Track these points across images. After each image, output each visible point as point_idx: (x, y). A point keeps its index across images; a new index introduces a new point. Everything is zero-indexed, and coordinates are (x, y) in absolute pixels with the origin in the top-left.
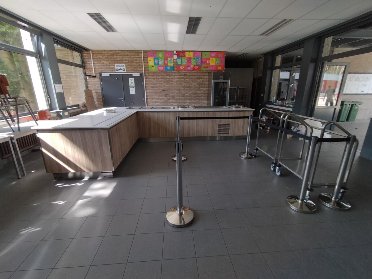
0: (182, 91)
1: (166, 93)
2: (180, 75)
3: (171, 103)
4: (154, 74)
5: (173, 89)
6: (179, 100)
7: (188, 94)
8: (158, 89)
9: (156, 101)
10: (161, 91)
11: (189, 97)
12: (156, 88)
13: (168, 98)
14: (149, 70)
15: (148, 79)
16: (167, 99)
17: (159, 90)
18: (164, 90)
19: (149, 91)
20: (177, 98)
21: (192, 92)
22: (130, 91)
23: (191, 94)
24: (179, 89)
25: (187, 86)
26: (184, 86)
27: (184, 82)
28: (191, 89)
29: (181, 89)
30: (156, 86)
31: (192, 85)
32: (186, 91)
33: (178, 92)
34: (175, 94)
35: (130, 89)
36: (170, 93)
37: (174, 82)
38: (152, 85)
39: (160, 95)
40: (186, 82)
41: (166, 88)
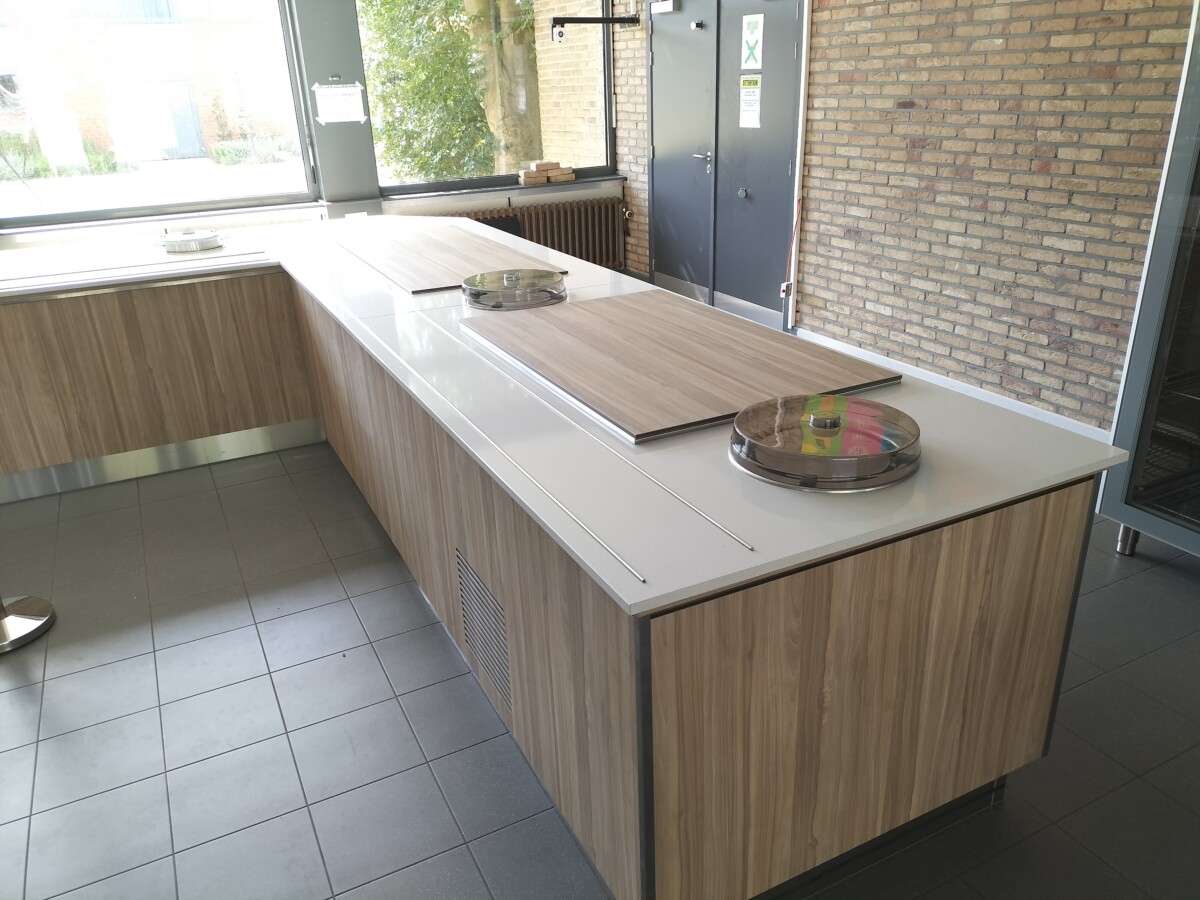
0: (1040, 121)
1: (916, 130)
3: (940, 225)
5: (975, 89)
6: (999, 206)
7: (1088, 155)
8: (869, 91)
9: (852, 188)
10: (888, 112)
11: (1092, 187)
12: (866, 82)
15: (826, 15)
16: (913, 183)
17: (879, 104)
18: (906, 105)
19: (825, 110)
20: (989, 185)
21: (1131, 133)
22: (743, 106)
23: (1118, 157)
24: (1020, 98)
25: (1091, 65)
26: (1063, 57)
27: (1069, 24)
28: (1122, 97)
29: (1030, 98)
30: (866, 72)
31: (1146, 44)
32: (1072, 113)
33: (1002, 127)
34: (977, 141)
35: (743, 92)
36: (945, 132)
37: (990, 23)
38: (847, 59)
39: (882, 141)
40: (1091, 14)
41: (922, 85)
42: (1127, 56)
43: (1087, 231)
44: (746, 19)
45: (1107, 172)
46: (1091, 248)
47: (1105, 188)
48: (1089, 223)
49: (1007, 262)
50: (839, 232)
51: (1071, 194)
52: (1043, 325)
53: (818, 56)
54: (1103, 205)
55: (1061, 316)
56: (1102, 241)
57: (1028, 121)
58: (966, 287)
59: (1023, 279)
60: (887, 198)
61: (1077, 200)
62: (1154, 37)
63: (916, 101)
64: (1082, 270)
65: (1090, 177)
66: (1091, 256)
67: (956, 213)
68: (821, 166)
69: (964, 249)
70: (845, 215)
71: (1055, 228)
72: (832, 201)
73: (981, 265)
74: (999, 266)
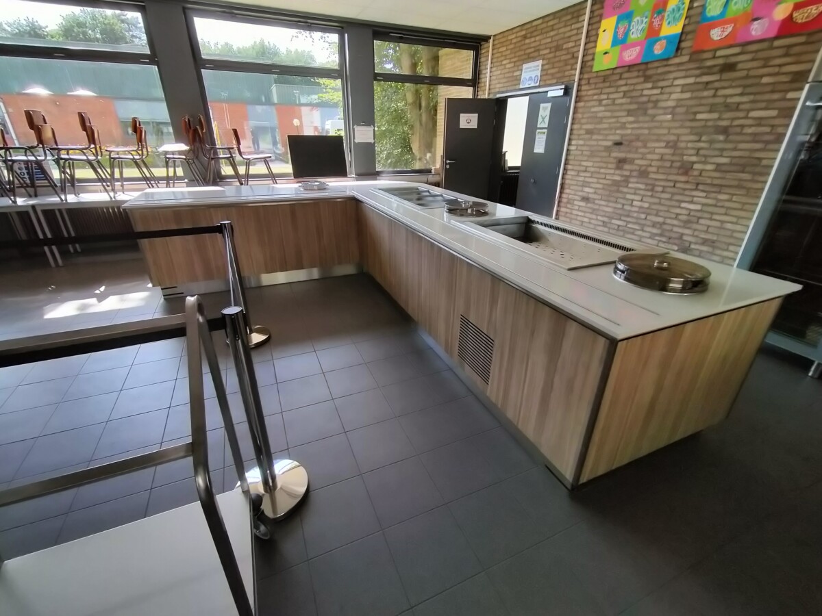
0: (686, 152)
1: (622, 155)
2: (698, 72)
3: (629, 196)
4: (604, 81)
6: (660, 189)
7: (709, 167)
8: (601, 137)
9: (586, 179)
10: (608, 147)
11: (709, 181)
12: (599, 134)
14: (595, 69)
15: (582, 104)
16: (618, 178)
17: (605, 143)
18: (618, 144)
19: (577, 145)
20: (656, 180)
21: (733, 157)
22: (536, 143)
23: (724, 168)
24: (676, 142)
25: (717, 127)
26: (702, 123)
27: (707, 108)
28: (731, 142)
29: (682, 141)
30: (600, 129)
31: (746, 117)
32: (702, 148)
33: (666, 154)
34: (652, 160)
35: (537, 137)
36: (636, 156)
37: (666, 108)
38: (591, 123)
40: (720, 104)
41: (628, 135)
42: (736, 123)
43: (704, 201)
44: (542, 105)
45: (718, 175)
46: (705, 208)
47: (716, 182)
48: (706, 197)
49: (661, 214)
50: (579, 198)
51: (698, 184)
52: (676, 241)
53: (576, 122)
54: (714, 189)
55: (685, 238)
56: (712, 205)
57: (679, 152)
58: (639, 224)
59: (668, 221)
60: (604, 184)
61: (701, 187)
62: (753, 114)
63: (624, 142)
64: (699, 218)
66: (705, 212)
67: (638, 192)
68: (573, 170)
69: (641, 207)
70: (582, 191)
71: (688, 199)
72: (576, 185)
73: (648, 214)
74: (657, 215)
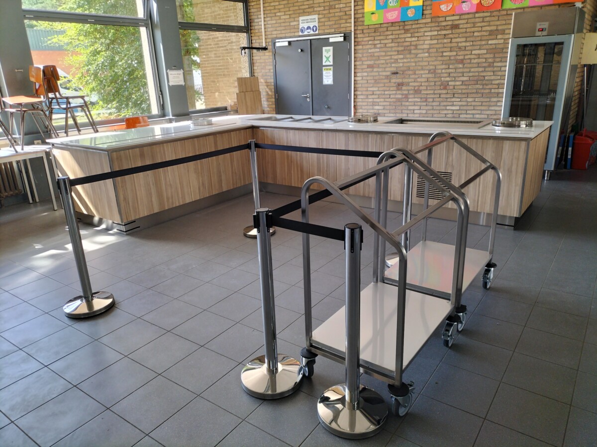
0: (442, 75)
1: (400, 81)
2: (438, 28)
3: (410, 108)
4: (375, 32)
5: (420, 68)
6: (431, 100)
7: (458, 83)
8: (381, 70)
9: (375, 100)
10: (388, 76)
11: (460, 92)
12: (379, 67)
13: (402, 95)
14: (366, 23)
15: (360, 47)
16: (400, 96)
17: (384, 74)
18: (395, 73)
19: (363, 77)
20: (427, 94)
21: (470, 77)
22: (324, 77)
23: (466, 83)
24: (435, 70)
25: (456, 60)
26: (448, 58)
27: (449, 49)
28: (466, 68)
29: (438, 69)
30: (379, 64)
31: (471, 54)
32: (452, 73)
33: (430, 78)
34: (422, 82)
35: (324, 72)
36: (410, 80)
37: (423, 49)
38: (370, 60)
39: (386, 85)
40: (455, 47)
41: (401, 67)
42: (467, 57)
43: (460, 103)
44: (324, 48)
45: (464, 87)
46: (462, 108)
47: (464, 91)
48: (460, 101)
51: (454, 94)
53: (358, 60)
54: (464, 96)
56: (465, 105)
57: (439, 75)
61: (456, 95)
62: (474, 52)
63: (399, 72)
64: (459, 114)
65: (459, 89)
66: (462, 110)
67: (416, 104)
68: (362, 94)
69: (420, 114)
71: (450, 104)
72: (367, 105)
